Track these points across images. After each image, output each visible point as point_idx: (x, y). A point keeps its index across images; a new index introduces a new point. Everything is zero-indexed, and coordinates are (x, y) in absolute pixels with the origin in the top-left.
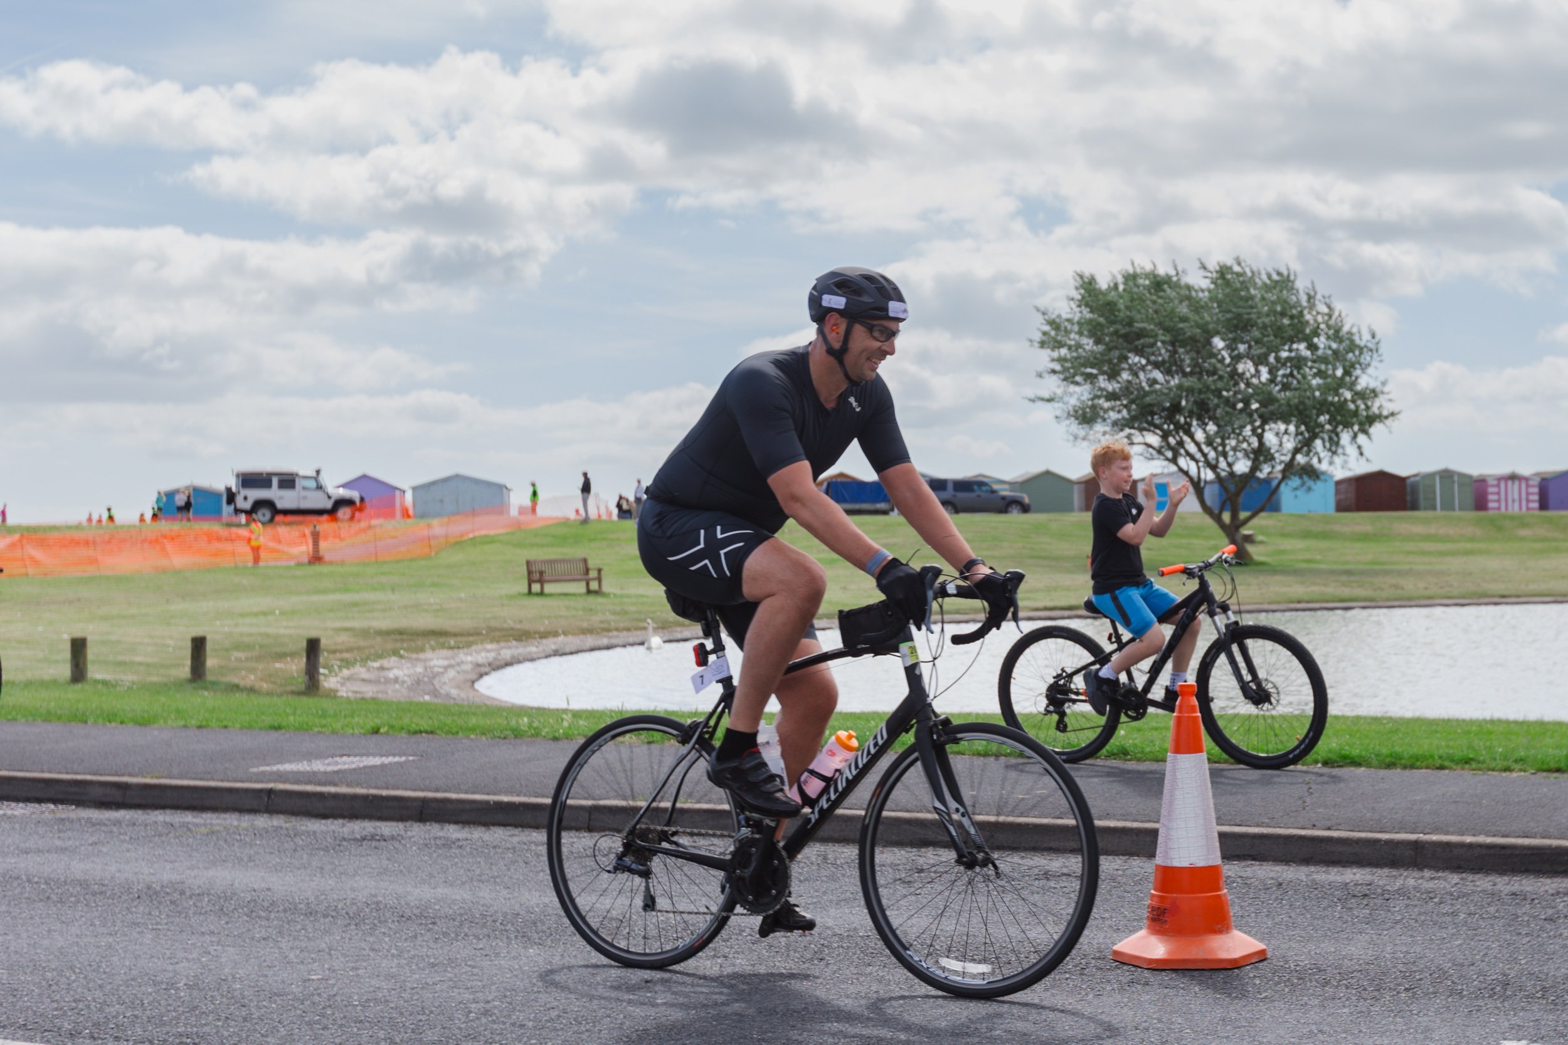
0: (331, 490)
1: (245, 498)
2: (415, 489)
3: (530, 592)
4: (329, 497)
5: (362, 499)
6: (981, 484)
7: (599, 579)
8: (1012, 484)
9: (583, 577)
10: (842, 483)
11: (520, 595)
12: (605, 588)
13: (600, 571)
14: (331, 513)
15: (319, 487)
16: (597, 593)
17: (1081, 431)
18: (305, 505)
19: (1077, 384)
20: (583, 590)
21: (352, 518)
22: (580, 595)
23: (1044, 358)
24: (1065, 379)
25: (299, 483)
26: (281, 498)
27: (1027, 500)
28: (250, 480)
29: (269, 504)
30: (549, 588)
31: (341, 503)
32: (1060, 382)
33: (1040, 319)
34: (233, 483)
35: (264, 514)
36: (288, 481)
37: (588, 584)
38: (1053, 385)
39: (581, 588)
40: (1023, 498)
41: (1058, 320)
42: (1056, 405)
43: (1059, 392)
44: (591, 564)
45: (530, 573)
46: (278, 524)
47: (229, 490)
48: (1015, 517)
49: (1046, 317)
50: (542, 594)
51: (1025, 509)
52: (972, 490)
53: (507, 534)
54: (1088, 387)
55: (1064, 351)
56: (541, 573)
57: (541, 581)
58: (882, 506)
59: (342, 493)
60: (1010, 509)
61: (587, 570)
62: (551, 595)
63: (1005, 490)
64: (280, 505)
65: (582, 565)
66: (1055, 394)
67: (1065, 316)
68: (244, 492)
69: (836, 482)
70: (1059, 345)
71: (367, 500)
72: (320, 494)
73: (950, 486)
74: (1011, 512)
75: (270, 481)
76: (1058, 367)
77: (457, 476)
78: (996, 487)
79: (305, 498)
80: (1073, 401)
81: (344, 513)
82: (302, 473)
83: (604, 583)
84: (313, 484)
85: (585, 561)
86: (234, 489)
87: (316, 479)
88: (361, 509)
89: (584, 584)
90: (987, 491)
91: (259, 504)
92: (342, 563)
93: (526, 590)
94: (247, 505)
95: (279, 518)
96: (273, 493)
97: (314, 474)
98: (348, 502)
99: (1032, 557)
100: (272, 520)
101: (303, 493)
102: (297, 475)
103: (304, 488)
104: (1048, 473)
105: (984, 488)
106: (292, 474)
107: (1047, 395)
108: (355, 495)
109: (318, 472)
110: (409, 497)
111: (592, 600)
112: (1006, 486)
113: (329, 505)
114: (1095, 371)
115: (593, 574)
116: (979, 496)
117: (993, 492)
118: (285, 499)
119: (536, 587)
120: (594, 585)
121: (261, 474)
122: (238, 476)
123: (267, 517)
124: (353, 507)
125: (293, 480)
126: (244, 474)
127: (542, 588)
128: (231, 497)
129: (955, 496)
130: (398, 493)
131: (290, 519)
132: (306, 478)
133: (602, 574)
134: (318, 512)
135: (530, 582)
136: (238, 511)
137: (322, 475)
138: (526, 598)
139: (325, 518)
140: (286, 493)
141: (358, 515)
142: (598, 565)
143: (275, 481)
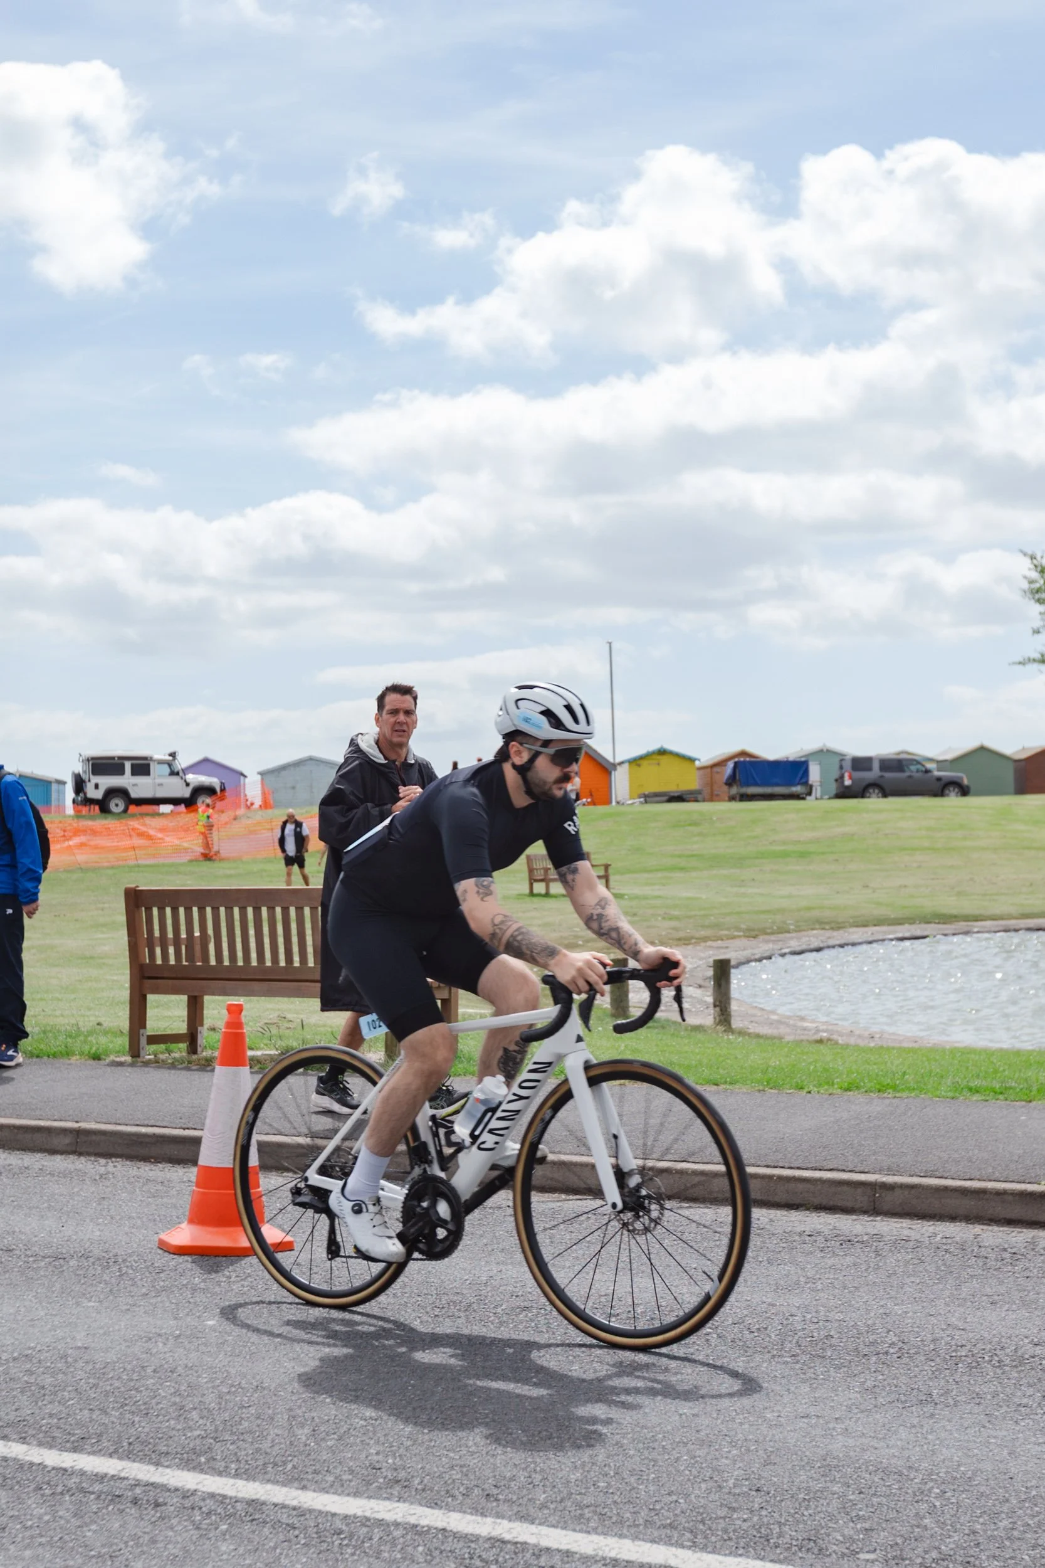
0: (190, 777)
1: (97, 786)
2: (260, 775)
3: (532, 894)
4: (188, 785)
6: (910, 762)
8: (941, 764)
10: (750, 762)
11: (520, 896)
13: (607, 867)
14: (189, 803)
18: (160, 794)
25: (154, 767)
26: (135, 785)
27: (966, 782)
28: (103, 766)
29: (122, 793)
34: (79, 768)
35: (116, 805)
36: (142, 767)
40: (961, 778)
45: (530, 870)
46: (133, 816)
47: (76, 777)
48: (953, 801)
50: (547, 895)
51: (964, 791)
52: (902, 770)
58: (797, 789)
59: (195, 779)
60: (947, 792)
62: (555, 896)
63: (937, 769)
64: (134, 794)
68: (95, 779)
69: (744, 762)
72: (175, 780)
73: (876, 766)
74: (948, 795)
75: (123, 766)
77: (311, 759)
78: (927, 766)
79: (161, 785)
82: (156, 757)
84: (166, 769)
86: (83, 776)
87: (171, 763)
88: (222, 798)
90: (918, 771)
91: (111, 793)
93: (527, 891)
94: (98, 795)
95: (133, 808)
96: (126, 780)
97: (169, 758)
98: (209, 791)
100: (125, 811)
102: (151, 759)
104: (982, 749)
105: (913, 768)
106: (145, 758)
108: (213, 781)
109: (173, 755)
113: (186, 793)
116: (910, 777)
117: (927, 771)
118: (140, 786)
119: (539, 888)
121: (113, 758)
123: (121, 807)
124: (214, 798)
125: (148, 765)
126: (93, 759)
127: (547, 887)
128: (79, 785)
129: (882, 777)
130: (242, 778)
131: (145, 808)
132: (161, 762)
133: (610, 871)
134: (175, 801)
135: (532, 881)
136: (89, 802)
137: (178, 757)
138: (528, 899)
139: (182, 808)
140: (141, 780)
141: (219, 804)
142: (604, 862)
143: (128, 766)
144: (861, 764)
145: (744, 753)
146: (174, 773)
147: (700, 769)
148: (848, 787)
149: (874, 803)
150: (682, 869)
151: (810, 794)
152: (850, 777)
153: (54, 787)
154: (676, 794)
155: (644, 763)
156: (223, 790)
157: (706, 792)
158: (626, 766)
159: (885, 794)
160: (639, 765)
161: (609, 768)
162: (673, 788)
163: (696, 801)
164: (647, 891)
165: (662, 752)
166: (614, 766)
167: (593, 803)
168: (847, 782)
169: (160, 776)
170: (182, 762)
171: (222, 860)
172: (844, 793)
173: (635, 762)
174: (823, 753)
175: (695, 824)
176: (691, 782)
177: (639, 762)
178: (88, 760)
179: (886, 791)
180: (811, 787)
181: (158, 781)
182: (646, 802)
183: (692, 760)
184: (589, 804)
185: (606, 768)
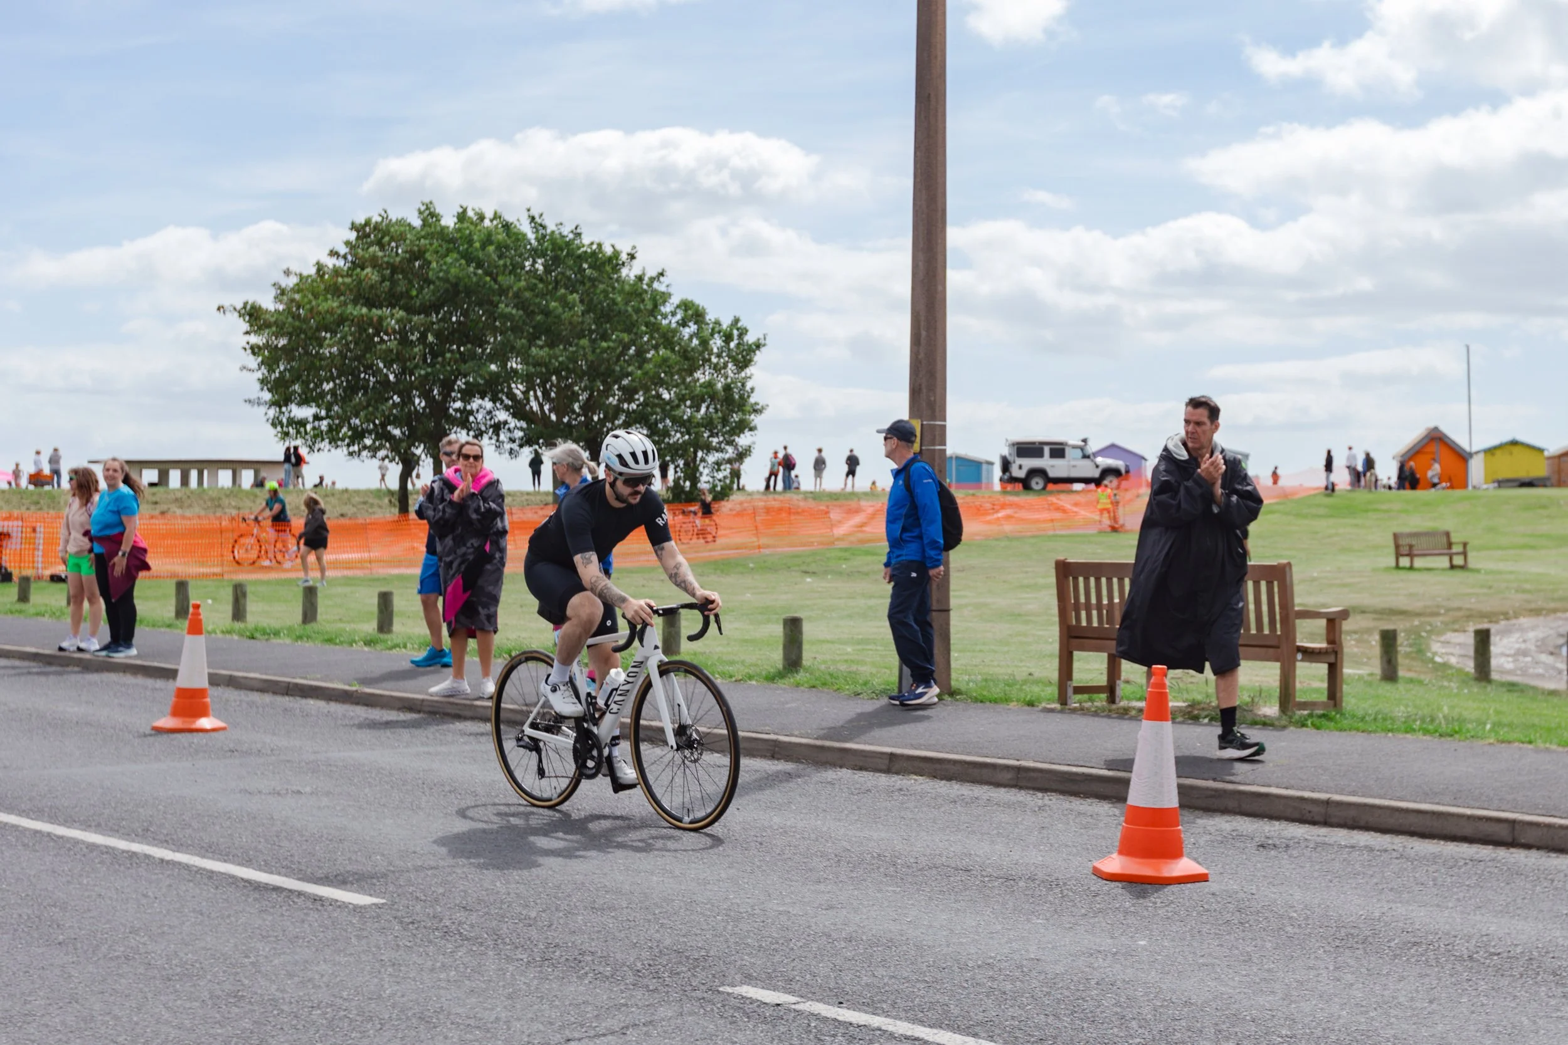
0: (1099, 460)
1: (1020, 467)
3: (1397, 567)
4: (1097, 466)
7: (1464, 554)
9: (1446, 551)
11: (1387, 569)
12: (1472, 564)
13: (1465, 545)
16: (1462, 568)
18: (1074, 474)
20: (1447, 564)
22: (1443, 570)
25: (1068, 451)
26: (1053, 466)
28: (1026, 449)
29: (1041, 472)
30: (1419, 563)
31: (1108, 472)
34: (1006, 451)
35: (1037, 483)
36: (1058, 451)
37: (1451, 560)
39: (1444, 562)
44: (1454, 538)
45: (1397, 547)
46: (1051, 493)
47: (1003, 458)
50: (1411, 568)
53: (1277, 504)
56: (1410, 546)
57: (1411, 555)
59: (1104, 461)
61: (1450, 545)
62: (1419, 570)
64: (1052, 474)
65: (1445, 540)
68: (1019, 461)
72: (1086, 462)
75: (1043, 450)
79: (1074, 466)
81: (1111, 482)
82: (1071, 442)
83: (1470, 555)
84: (1079, 453)
85: (1448, 534)
86: (1010, 459)
88: (1126, 479)
89: (1446, 559)
91: (1033, 472)
93: (1393, 564)
94: (1021, 474)
95: (1050, 486)
96: (1045, 462)
97: (1082, 443)
100: (1044, 488)
102: (1067, 444)
106: (1062, 444)
108: (1120, 464)
109: (1085, 441)
111: (1459, 575)
113: (1096, 474)
115: (1457, 549)
118: (1056, 467)
119: (1405, 562)
120: (1458, 561)
121: (1034, 443)
123: (1041, 486)
125: (1064, 450)
126: (1018, 443)
127: (1412, 562)
128: (1006, 465)
130: (1143, 461)
131: (1061, 486)
132: (1075, 447)
133: (1469, 548)
134: (1086, 481)
135: (1398, 555)
136: (1013, 480)
137: (1089, 443)
138: (1395, 572)
139: (1092, 486)
140: (1057, 462)
141: (1124, 484)
142: (1463, 540)
143: (1047, 450)
146: (1086, 456)
147: (1549, 458)
150: (1533, 548)
153: (984, 467)
154: (1527, 480)
155: (1498, 453)
156: (1127, 472)
157: (1554, 480)
158: (1481, 456)
160: (1493, 454)
161: (1467, 456)
162: (1523, 474)
163: (1545, 486)
164: (1501, 566)
165: (1514, 443)
166: (1471, 455)
167: (1452, 487)
169: (1074, 459)
170: (1092, 447)
171: (1126, 531)
173: (1490, 451)
175: (1544, 507)
176: (1540, 470)
177: (1494, 452)
178: (1013, 445)
181: (1073, 463)
182: (1499, 487)
183: (1540, 450)
184: (1448, 488)
185: (1463, 457)
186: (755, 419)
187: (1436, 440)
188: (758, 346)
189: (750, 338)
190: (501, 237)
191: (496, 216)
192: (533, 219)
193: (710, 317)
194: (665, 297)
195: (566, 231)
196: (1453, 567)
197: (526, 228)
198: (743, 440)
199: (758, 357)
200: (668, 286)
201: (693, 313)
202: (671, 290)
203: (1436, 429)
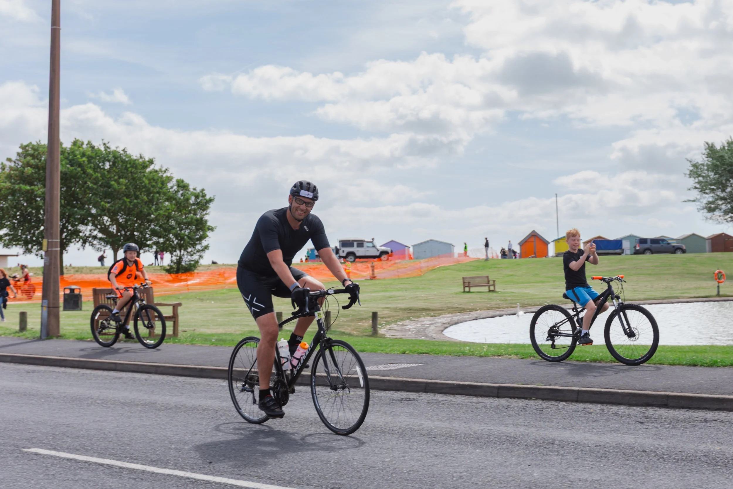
0: (378, 247)
1: (343, 251)
2: (413, 246)
3: (464, 292)
4: (378, 251)
5: (392, 252)
6: (663, 240)
7: (494, 285)
8: (677, 241)
9: (487, 284)
11: (460, 293)
12: (497, 290)
13: (494, 281)
14: (379, 257)
15: (374, 246)
16: (493, 291)
17: (709, 215)
18: (368, 254)
19: (707, 193)
20: (487, 290)
21: (388, 259)
22: (486, 292)
23: (692, 182)
24: (701, 191)
25: (366, 244)
26: (358, 251)
27: (684, 248)
28: (346, 244)
29: (353, 254)
30: (472, 289)
31: (383, 253)
32: (698, 193)
33: (689, 164)
35: (351, 258)
36: (361, 244)
37: (489, 288)
38: (696, 194)
39: (486, 289)
40: (681, 246)
41: (697, 165)
42: (698, 203)
43: (698, 197)
44: (491, 278)
45: (464, 283)
46: (357, 262)
47: (336, 247)
48: (679, 255)
49: (692, 163)
50: (469, 292)
51: (684, 252)
52: (659, 243)
53: (453, 265)
54: (712, 195)
55: (701, 178)
56: (469, 282)
57: (469, 286)
58: (618, 251)
59: (384, 248)
60: (677, 252)
61: (489, 281)
62: (473, 292)
63: (674, 243)
64: (358, 254)
65: (486, 280)
66: (696, 198)
67: (700, 163)
68: (343, 249)
69: (597, 240)
70: (699, 176)
71: (394, 251)
72: (374, 249)
73: (649, 242)
74: (677, 253)
75: (353, 243)
76: (698, 186)
77: (431, 240)
78: (670, 242)
79: (368, 251)
80: (705, 201)
81: (384, 257)
82: (366, 240)
83: (496, 287)
84: (371, 245)
85: (488, 277)
86: (338, 247)
87: (372, 242)
88: (391, 256)
89: (487, 287)
90: (666, 244)
91: (349, 254)
92: (384, 279)
93: (463, 291)
94: (344, 255)
95: (357, 260)
96: (355, 249)
97: (372, 240)
98: (386, 253)
99: (688, 274)
100: (354, 261)
101: (368, 249)
102: (364, 241)
103: (368, 247)
104: (694, 235)
105: (665, 242)
106: (362, 241)
107: (692, 199)
108: (388, 249)
109: (373, 239)
110: (411, 250)
111: (491, 294)
112: (675, 241)
113: (378, 254)
114: (715, 188)
115: (491, 283)
116: (662, 246)
117: (669, 244)
118: (360, 252)
119: (467, 289)
120: (492, 288)
121: (349, 241)
122: (340, 242)
124: (388, 255)
125: (363, 243)
126: (342, 241)
127: (469, 289)
128: (338, 251)
129: (651, 246)
130: (406, 248)
131: (362, 260)
132: (368, 242)
133: (496, 282)
134: (373, 257)
135: (465, 287)
136: (341, 257)
137: (375, 240)
138: (463, 294)
139: (376, 260)
140: (360, 249)
141: (390, 258)
143: (355, 244)
144: (643, 241)
145: (599, 237)
148: (638, 250)
149: (648, 256)
151: (623, 253)
152: (639, 246)
155: (561, 241)
158: (553, 242)
159: (652, 252)
160: (558, 242)
166: (549, 243)
168: (638, 248)
171: (378, 279)
172: (637, 253)
174: (630, 237)
177: (559, 241)
179: (653, 252)
180: (623, 250)
185: (546, 243)
186: (209, 233)
187: (534, 235)
188: (211, 200)
189: (208, 197)
190: (89, 153)
191: (89, 143)
192: (105, 144)
193: (191, 188)
194: (169, 179)
195: (120, 150)
196: (490, 291)
197: (102, 148)
198: (204, 243)
199: (211, 205)
200: (171, 174)
201: (182, 185)
202: (172, 175)
203: (534, 231)
